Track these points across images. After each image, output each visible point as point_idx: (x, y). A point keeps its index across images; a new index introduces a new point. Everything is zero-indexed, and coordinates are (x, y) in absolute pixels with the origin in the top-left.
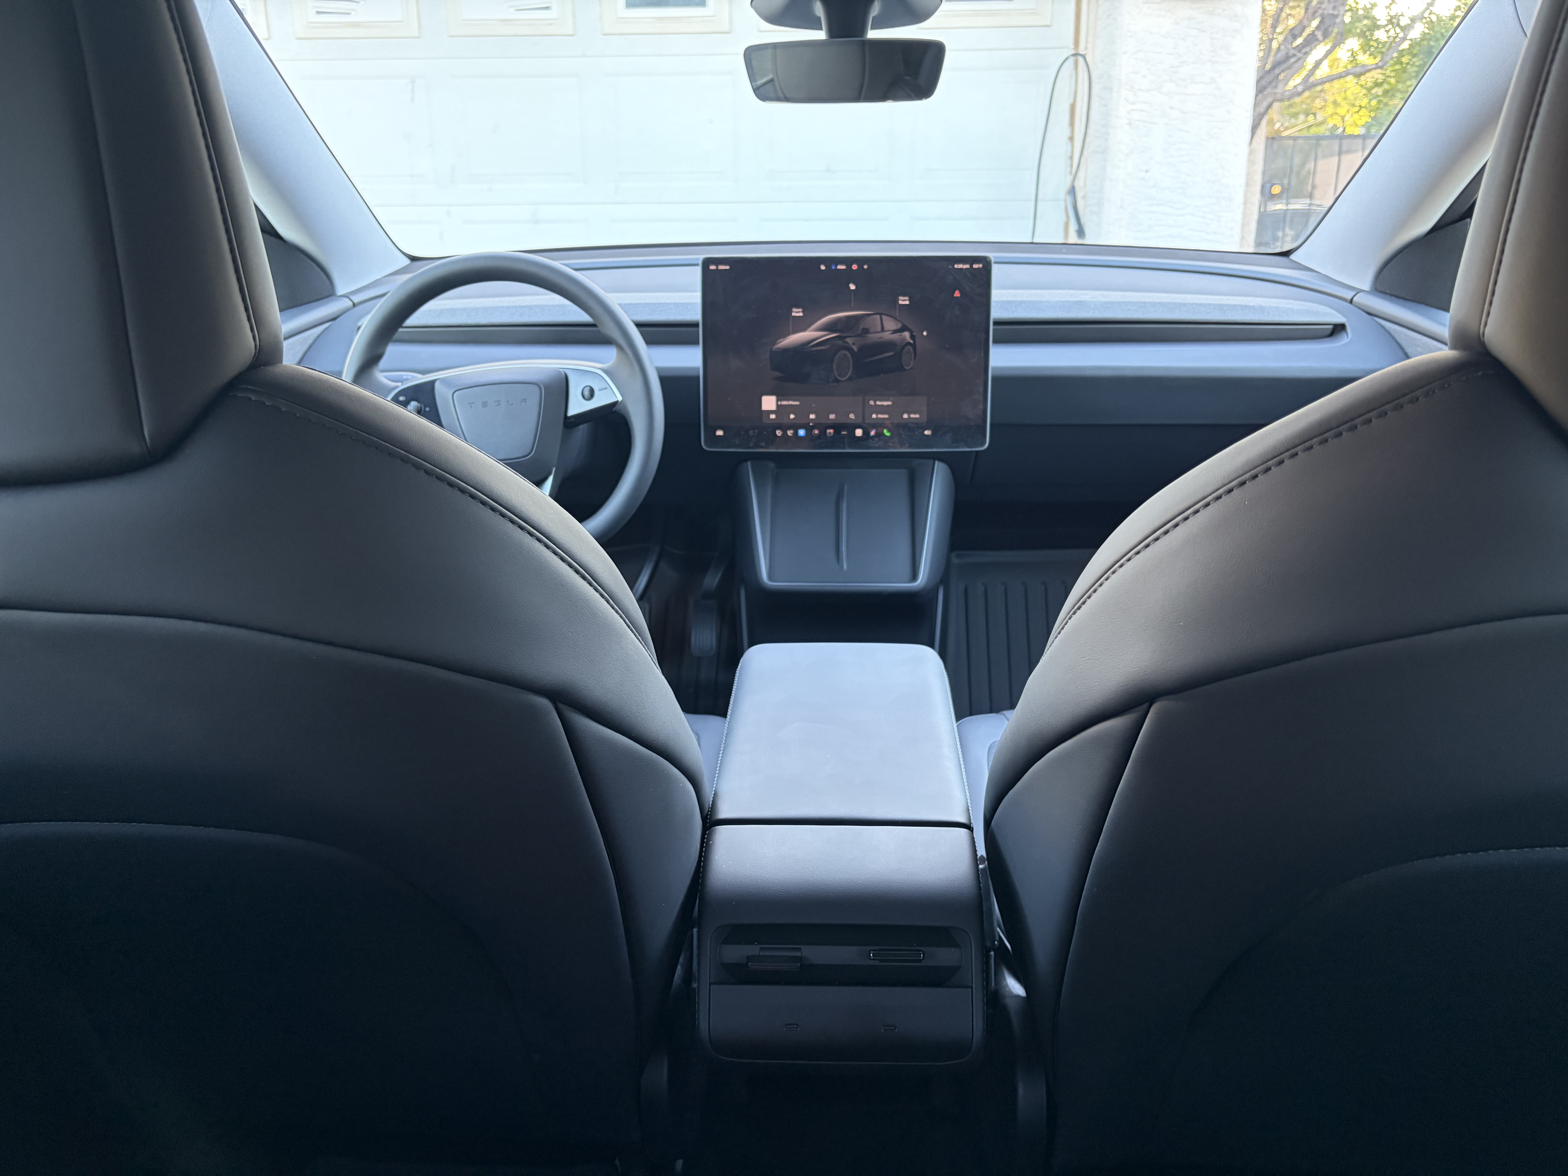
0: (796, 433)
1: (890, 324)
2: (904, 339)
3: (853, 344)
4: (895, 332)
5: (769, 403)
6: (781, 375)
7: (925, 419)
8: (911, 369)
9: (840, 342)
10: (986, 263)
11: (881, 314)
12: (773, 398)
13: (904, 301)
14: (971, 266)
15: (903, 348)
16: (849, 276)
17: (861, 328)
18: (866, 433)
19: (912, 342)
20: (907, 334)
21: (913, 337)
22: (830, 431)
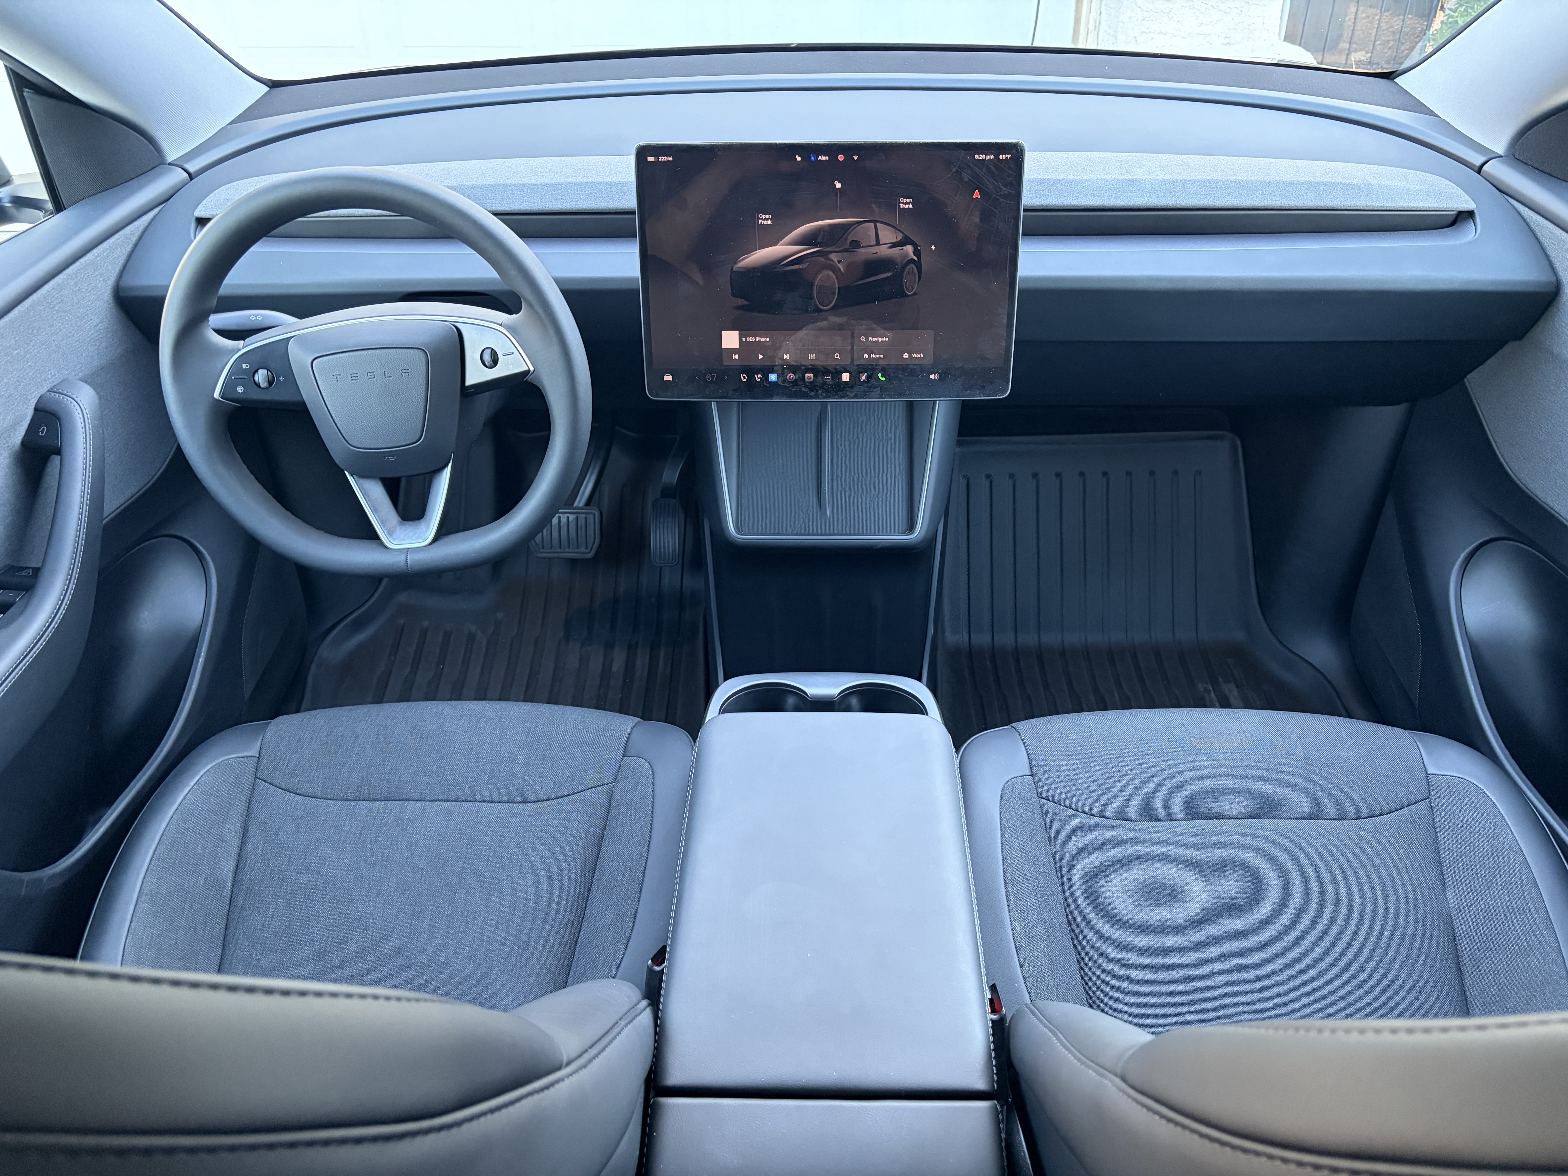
0: (766, 377)
1: (888, 235)
2: (907, 255)
3: (839, 262)
4: (894, 245)
5: (730, 339)
6: (745, 302)
7: (930, 360)
8: (915, 294)
9: (822, 259)
10: (1016, 152)
11: (875, 222)
12: (736, 333)
13: (906, 204)
14: (997, 157)
15: (904, 267)
16: (833, 170)
17: (849, 241)
18: (854, 377)
19: (915, 258)
20: (909, 249)
21: (917, 252)
22: (809, 376)
